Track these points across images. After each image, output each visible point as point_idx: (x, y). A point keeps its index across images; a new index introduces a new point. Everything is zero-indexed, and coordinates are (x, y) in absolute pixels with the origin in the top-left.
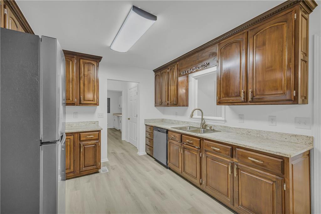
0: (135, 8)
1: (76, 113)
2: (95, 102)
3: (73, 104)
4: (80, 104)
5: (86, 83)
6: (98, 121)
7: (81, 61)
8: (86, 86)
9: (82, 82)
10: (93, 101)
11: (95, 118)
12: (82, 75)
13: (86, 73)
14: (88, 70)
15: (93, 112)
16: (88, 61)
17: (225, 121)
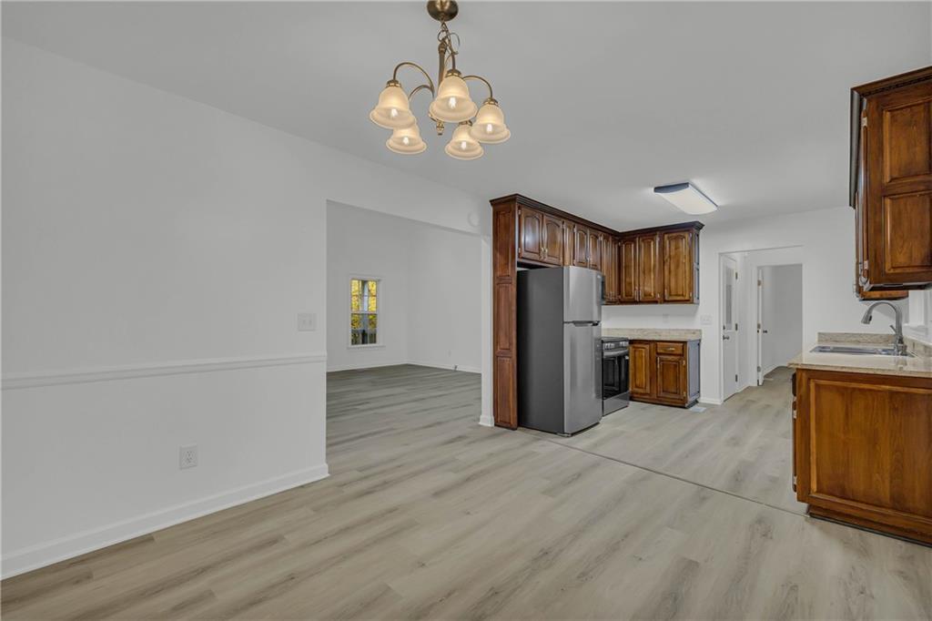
0: (658, 189)
1: (666, 315)
2: (687, 298)
3: (656, 302)
4: (665, 301)
5: (673, 267)
6: (700, 331)
7: (666, 236)
8: (673, 273)
9: (666, 267)
10: (683, 295)
11: (696, 325)
12: (666, 257)
13: (673, 254)
14: (676, 249)
15: (693, 314)
16: (674, 234)
17: (926, 330)
